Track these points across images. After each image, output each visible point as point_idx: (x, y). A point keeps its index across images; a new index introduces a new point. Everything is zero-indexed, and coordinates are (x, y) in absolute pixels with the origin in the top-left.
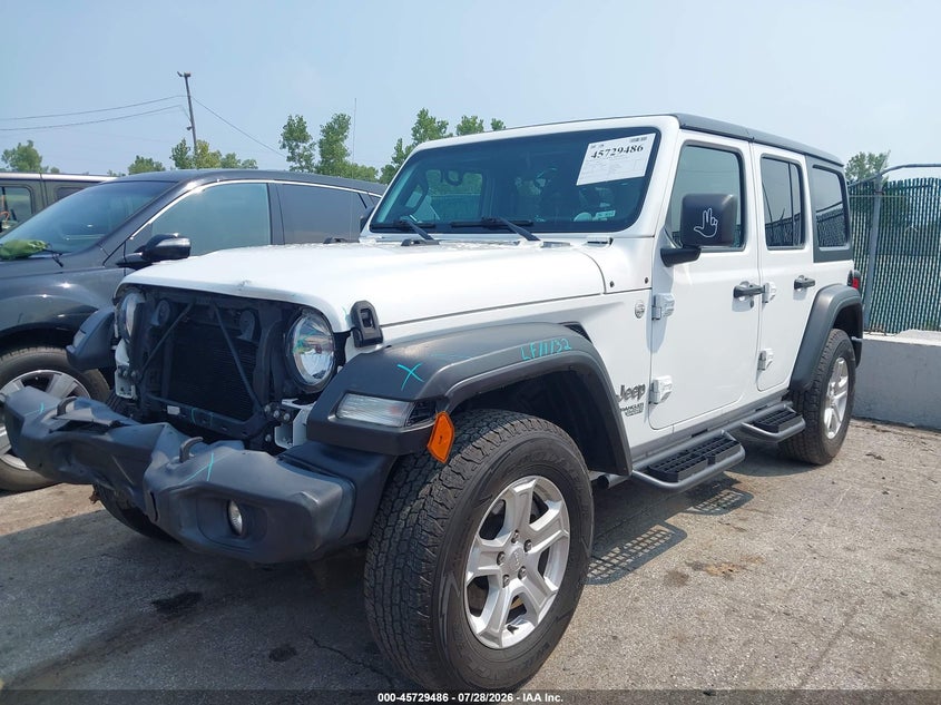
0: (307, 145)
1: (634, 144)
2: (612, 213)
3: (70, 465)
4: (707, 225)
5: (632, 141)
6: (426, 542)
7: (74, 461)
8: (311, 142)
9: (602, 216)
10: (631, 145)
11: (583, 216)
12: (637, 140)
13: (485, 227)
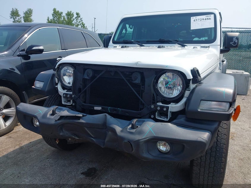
0: (19, 18)
1: (207, 17)
2: (206, 38)
3: (63, 132)
4: (234, 42)
5: (206, 16)
6: (223, 147)
7: (64, 131)
8: (20, 17)
9: (203, 39)
10: (206, 18)
11: (196, 39)
12: (208, 16)
13: (159, 42)
